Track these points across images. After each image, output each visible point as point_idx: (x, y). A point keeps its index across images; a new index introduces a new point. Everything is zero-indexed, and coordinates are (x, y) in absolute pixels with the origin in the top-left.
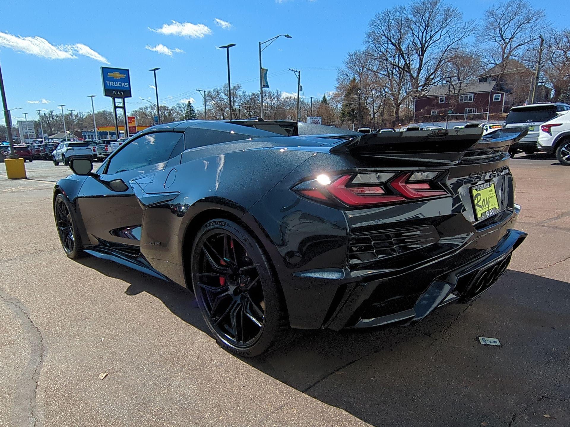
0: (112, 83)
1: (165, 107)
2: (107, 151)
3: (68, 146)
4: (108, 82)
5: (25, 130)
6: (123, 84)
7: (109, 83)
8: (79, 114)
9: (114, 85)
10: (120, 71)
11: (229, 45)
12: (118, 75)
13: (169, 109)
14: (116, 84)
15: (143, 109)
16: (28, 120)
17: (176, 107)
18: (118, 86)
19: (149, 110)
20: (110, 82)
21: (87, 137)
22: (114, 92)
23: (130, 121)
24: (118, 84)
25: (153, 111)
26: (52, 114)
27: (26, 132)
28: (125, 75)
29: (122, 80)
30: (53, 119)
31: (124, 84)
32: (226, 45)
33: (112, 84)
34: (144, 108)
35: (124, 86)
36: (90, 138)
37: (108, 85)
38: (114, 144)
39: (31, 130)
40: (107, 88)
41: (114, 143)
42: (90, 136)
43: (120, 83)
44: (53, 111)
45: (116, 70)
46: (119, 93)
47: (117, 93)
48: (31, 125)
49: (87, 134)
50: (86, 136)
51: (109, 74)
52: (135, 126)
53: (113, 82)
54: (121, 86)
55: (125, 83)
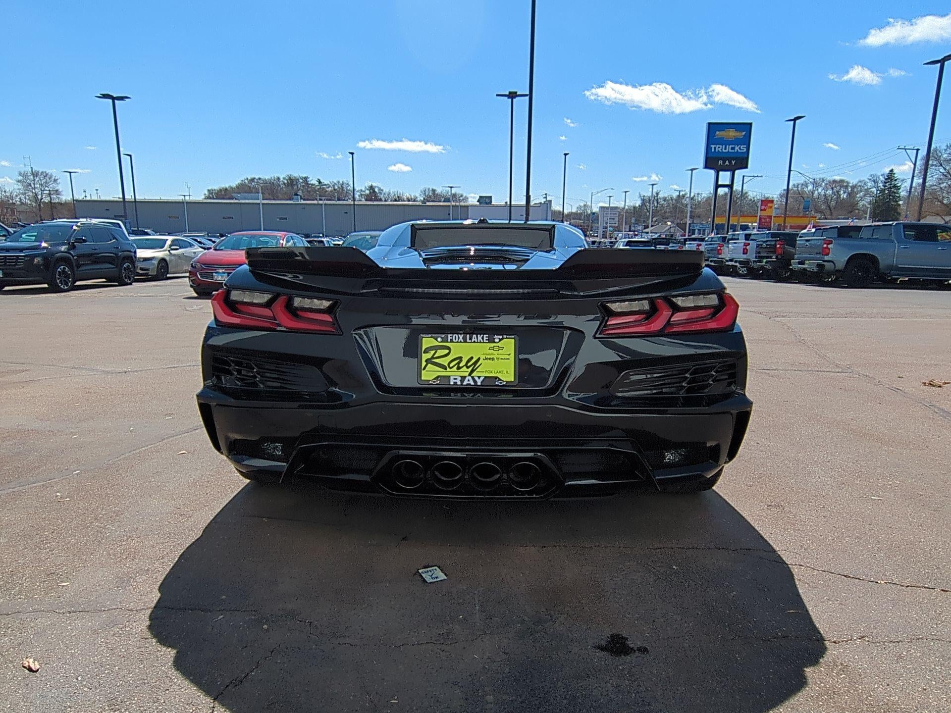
0: (719, 147)
1: (842, 181)
2: (720, 254)
3: (625, 244)
4: (713, 146)
5: (605, 219)
6: (737, 148)
7: (715, 148)
8: (696, 195)
9: (722, 150)
10: (737, 126)
11: (945, 57)
12: (732, 133)
13: (850, 185)
14: (725, 149)
15: (800, 186)
16: (611, 206)
17: (866, 180)
18: (728, 151)
19: (810, 187)
20: (718, 146)
21: (697, 231)
22: (721, 162)
23: (763, 207)
24: (729, 148)
25: (817, 190)
26: (657, 196)
27: (606, 223)
28: (744, 133)
29: (737, 141)
30: (658, 203)
31: (740, 148)
32: (940, 59)
33: (720, 149)
34: (802, 185)
35: (739, 151)
36: (700, 234)
37: (713, 150)
38: (735, 245)
39: (613, 219)
40: (709, 155)
41: (735, 243)
42: (701, 230)
43: (734, 146)
44: (660, 191)
45: (729, 126)
46: (727, 163)
47: (724, 163)
48: (615, 213)
49: (697, 228)
50: (695, 230)
51: (717, 133)
52: (771, 216)
53: (721, 146)
54: (733, 151)
55: (742, 147)
